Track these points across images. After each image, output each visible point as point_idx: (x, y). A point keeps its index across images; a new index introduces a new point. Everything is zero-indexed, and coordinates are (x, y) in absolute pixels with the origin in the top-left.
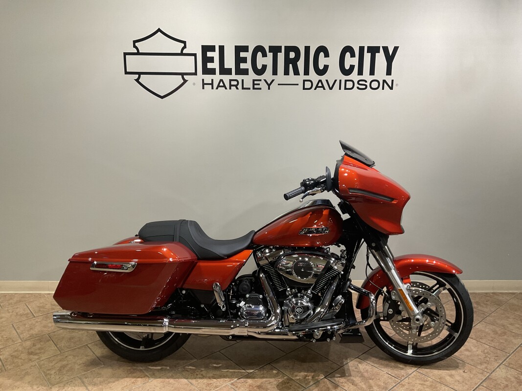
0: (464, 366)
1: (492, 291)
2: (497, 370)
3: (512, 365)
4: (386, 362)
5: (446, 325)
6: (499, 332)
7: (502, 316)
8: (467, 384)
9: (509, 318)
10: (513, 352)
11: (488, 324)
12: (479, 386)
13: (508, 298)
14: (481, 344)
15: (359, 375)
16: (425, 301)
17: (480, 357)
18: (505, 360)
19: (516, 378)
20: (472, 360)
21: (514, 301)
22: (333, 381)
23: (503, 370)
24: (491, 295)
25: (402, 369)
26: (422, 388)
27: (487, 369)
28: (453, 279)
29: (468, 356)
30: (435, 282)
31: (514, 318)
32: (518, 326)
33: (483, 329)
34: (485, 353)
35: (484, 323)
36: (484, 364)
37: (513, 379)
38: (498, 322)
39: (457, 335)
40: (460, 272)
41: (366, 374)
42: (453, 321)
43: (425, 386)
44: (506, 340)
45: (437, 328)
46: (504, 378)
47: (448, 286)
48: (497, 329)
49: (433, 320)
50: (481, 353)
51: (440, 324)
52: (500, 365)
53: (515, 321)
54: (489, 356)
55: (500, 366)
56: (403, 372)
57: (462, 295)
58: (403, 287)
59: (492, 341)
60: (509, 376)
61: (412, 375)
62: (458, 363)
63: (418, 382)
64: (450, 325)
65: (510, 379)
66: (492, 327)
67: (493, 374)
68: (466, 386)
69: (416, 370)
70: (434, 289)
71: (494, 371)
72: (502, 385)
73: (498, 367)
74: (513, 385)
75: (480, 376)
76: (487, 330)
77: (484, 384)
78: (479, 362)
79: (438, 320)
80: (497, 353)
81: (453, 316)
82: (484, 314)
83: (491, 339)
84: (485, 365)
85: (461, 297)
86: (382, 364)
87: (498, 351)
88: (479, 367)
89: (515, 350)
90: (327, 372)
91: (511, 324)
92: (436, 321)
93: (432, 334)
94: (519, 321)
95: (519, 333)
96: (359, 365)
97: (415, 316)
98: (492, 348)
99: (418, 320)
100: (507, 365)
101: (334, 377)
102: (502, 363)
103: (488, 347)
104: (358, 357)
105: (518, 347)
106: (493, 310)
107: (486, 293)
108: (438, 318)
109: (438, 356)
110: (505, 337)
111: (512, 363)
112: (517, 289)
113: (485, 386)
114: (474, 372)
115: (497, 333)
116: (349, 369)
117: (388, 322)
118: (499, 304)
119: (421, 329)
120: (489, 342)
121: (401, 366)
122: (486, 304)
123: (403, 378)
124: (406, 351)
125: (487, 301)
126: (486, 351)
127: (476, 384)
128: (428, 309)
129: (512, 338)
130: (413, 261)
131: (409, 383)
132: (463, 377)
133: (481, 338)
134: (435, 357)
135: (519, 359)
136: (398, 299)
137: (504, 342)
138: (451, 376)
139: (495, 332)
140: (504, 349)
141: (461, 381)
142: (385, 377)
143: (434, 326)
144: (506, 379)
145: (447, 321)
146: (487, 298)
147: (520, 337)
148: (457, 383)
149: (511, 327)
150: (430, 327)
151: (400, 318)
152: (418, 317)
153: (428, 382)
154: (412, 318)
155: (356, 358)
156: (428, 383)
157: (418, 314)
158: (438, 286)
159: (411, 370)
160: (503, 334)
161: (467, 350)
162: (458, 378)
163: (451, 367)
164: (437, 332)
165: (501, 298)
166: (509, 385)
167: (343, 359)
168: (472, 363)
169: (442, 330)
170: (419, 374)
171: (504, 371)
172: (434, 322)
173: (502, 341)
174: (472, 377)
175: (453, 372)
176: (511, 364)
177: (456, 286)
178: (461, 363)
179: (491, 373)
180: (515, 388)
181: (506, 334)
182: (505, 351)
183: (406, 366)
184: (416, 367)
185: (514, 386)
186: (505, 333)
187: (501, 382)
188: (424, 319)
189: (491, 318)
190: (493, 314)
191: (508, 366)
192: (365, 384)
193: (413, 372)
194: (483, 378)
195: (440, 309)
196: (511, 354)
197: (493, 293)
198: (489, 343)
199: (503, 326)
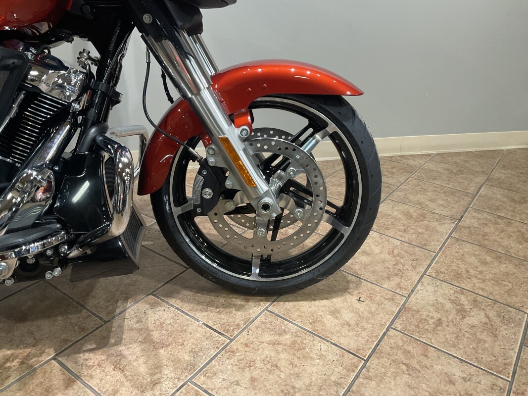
0: (358, 286)
1: (399, 154)
2: (419, 287)
3: (442, 275)
4: (207, 298)
5: (327, 212)
6: (415, 215)
7: (416, 188)
8: (364, 329)
9: (426, 190)
10: (441, 249)
11: (396, 203)
12: (388, 330)
13: (422, 162)
14: (387, 238)
15: (140, 339)
16: (284, 166)
17: (387, 265)
18: (429, 266)
19: (453, 302)
20: (374, 272)
21: (431, 166)
22: (70, 365)
23: (428, 288)
24: (398, 158)
25: (239, 308)
26: (273, 354)
27: (401, 288)
28: (343, 110)
29: (366, 265)
30: (305, 122)
31: (435, 191)
32: (442, 202)
33: (389, 212)
34: (395, 257)
35: (390, 202)
36: (395, 278)
37: (449, 305)
38: (411, 197)
39: (347, 231)
40: (357, 93)
41: (156, 335)
42: (340, 203)
43: (280, 348)
44: (427, 228)
45: (309, 221)
46: (433, 305)
47: (332, 127)
48: (412, 210)
49: (300, 205)
50: (388, 256)
51: (313, 210)
52: (422, 277)
53: (436, 195)
54: (402, 261)
55: (423, 280)
56: (238, 317)
57: (360, 144)
58: (232, 133)
59: (405, 231)
60: (441, 300)
61: (257, 322)
62: (348, 282)
63: (267, 338)
64: (334, 211)
65: (443, 305)
66: (402, 207)
67: (413, 298)
68: (364, 334)
69: (266, 309)
70: (302, 138)
71: (412, 291)
72: (431, 321)
73: (419, 281)
74: (450, 318)
75: (388, 305)
76: (395, 213)
77: (398, 325)
78: (385, 275)
79: (310, 203)
80: (414, 254)
81: (341, 194)
82: (389, 187)
83: (403, 228)
84: (397, 280)
85: (360, 150)
86: (199, 303)
87: (417, 249)
88: (385, 286)
89: (444, 243)
90: (66, 341)
91: (432, 200)
92: (307, 207)
93: (297, 233)
94: (443, 195)
95: (443, 213)
96: (150, 312)
97: (260, 198)
98: (406, 244)
99: (266, 207)
100: (434, 275)
101: (79, 351)
102: (424, 273)
103: (399, 243)
104: (152, 294)
105: (447, 239)
106: (402, 180)
107: (391, 157)
108: (310, 199)
109: (310, 276)
110: (425, 222)
111: (443, 270)
112: (432, 148)
113: (399, 328)
114: (378, 298)
115: (412, 217)
116: (121, 327)
117: (207, 217)
118: (410, 170)
119: (277, 223)
120: (400, 233)
121: (239, 301)
122: (392, 173)
123: (236, 333)
124: (248, 271)
125: (392, 169)
126: (396, 251)
127: (382, 325)
128: (290, 183)
129: (436, 223)
130: (260, 70)
131: (246, 345)
132: (356, 312)
133: (387, 229)
134: (305, 278)
135: (452, 262)
136: (221, 164)
137: (424, 231)
138: (335, 313)
139: (409, 216)
140: (425, 245)
141: (353, 323)
142: (198, 335)
143: (303, 218)
144: (437, 306)
145: (330, 204)
146: (393, 163)
147: (447, 221)
148: (344, 331)
149: (432, 206)
150: (294, 221)
151: (230, 206)
152: (267, 200)
153: (288, 336)
154: (254, 204)
155: (149, 295)
156: (287, 338)
157: (267, 193)
158: (311, 130)
159: (257, 309)
160: (421, 218)
161: (365, 253)
162: (347, 316)
163: (335, 292)
164: (308, 228)
165: (412, 163)
166: (444, 319)
167: (117, 301)
168: (372, 278)
169: (318, 224)
170: (271, 318)
171: (430, 289)
172: (303, 207)
173: (420, 230)
174: (373, 310)
175: (337, 302)
176: (441, 272)
177: (347, 124)
178: (353, 282)
179: (409, 297)
180: (455, 325)
181: (425, 217)
182: (427, 248)
183: (247, 301)
184: (267, 301)
185: (452, 321)
186: (423, 216)
187: (428, 316)
188: (282, 204)
189: (400, 194)
190: (403, 187)
191: (437, 277)
192: (145, 363)
193: (259, 316)
194: (394, 309)
195: (315, 180)
196: (438, 253)
197: (399, 156)
198: (401, 236)
199: (420, 204)
